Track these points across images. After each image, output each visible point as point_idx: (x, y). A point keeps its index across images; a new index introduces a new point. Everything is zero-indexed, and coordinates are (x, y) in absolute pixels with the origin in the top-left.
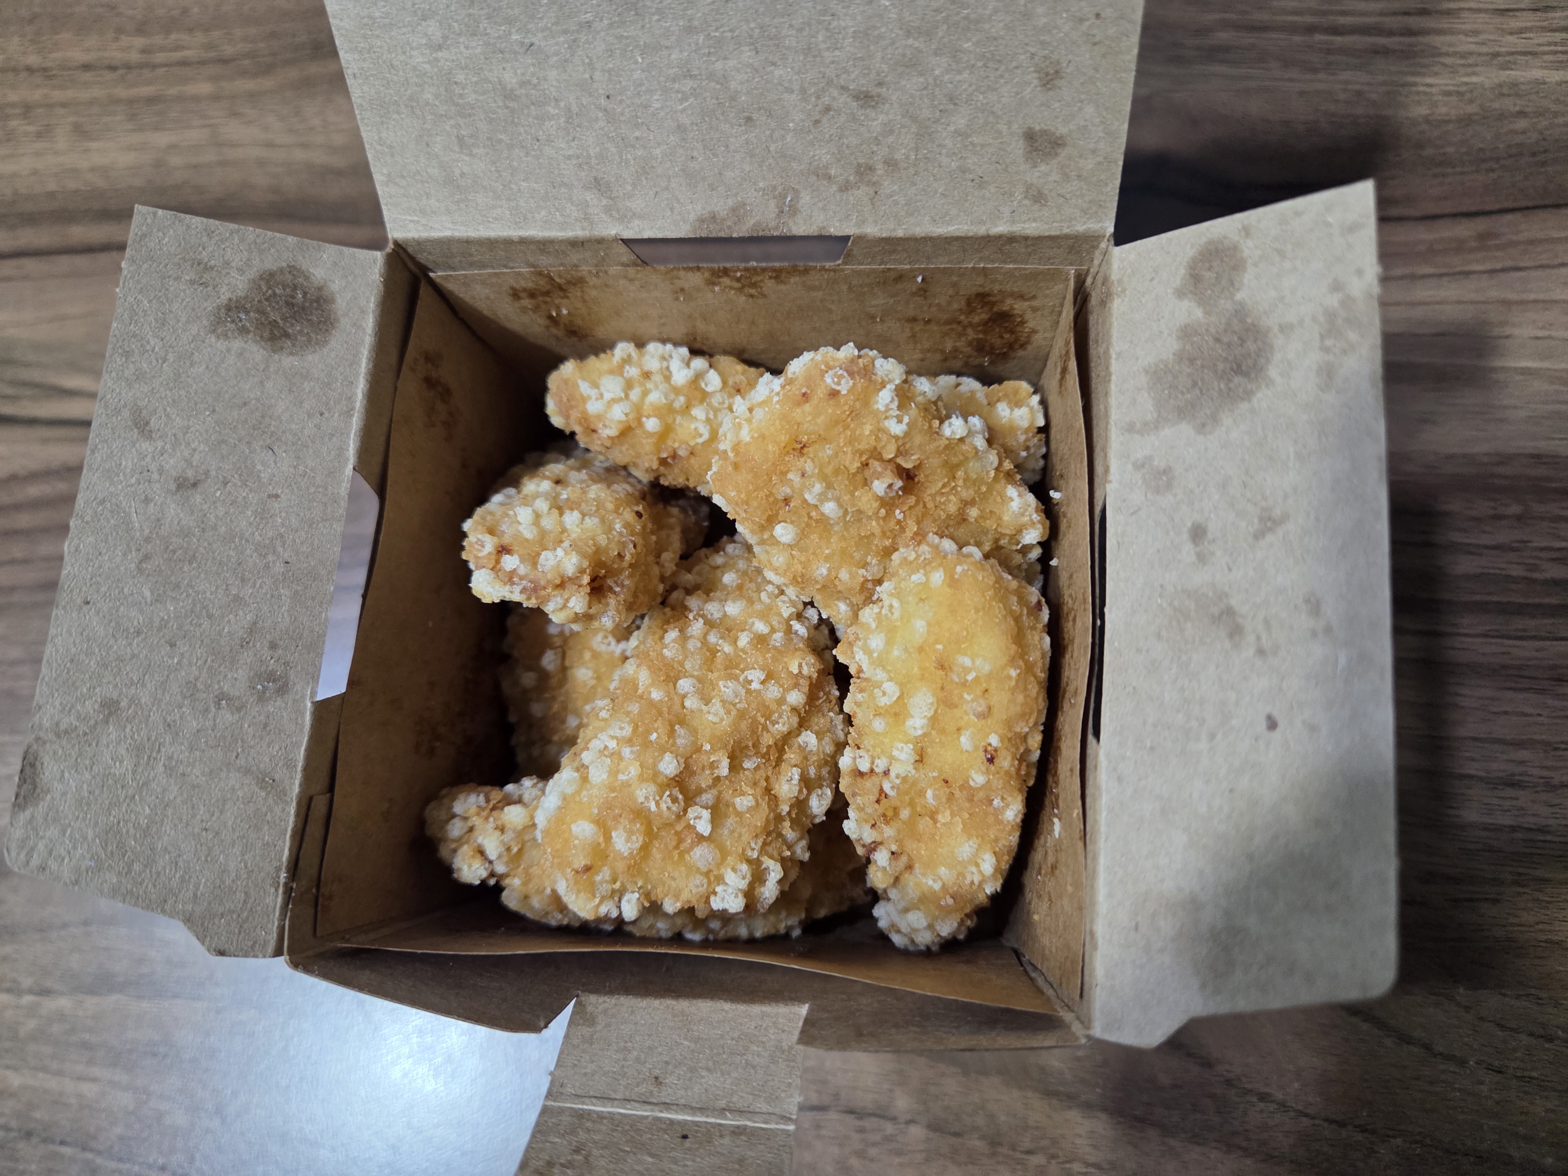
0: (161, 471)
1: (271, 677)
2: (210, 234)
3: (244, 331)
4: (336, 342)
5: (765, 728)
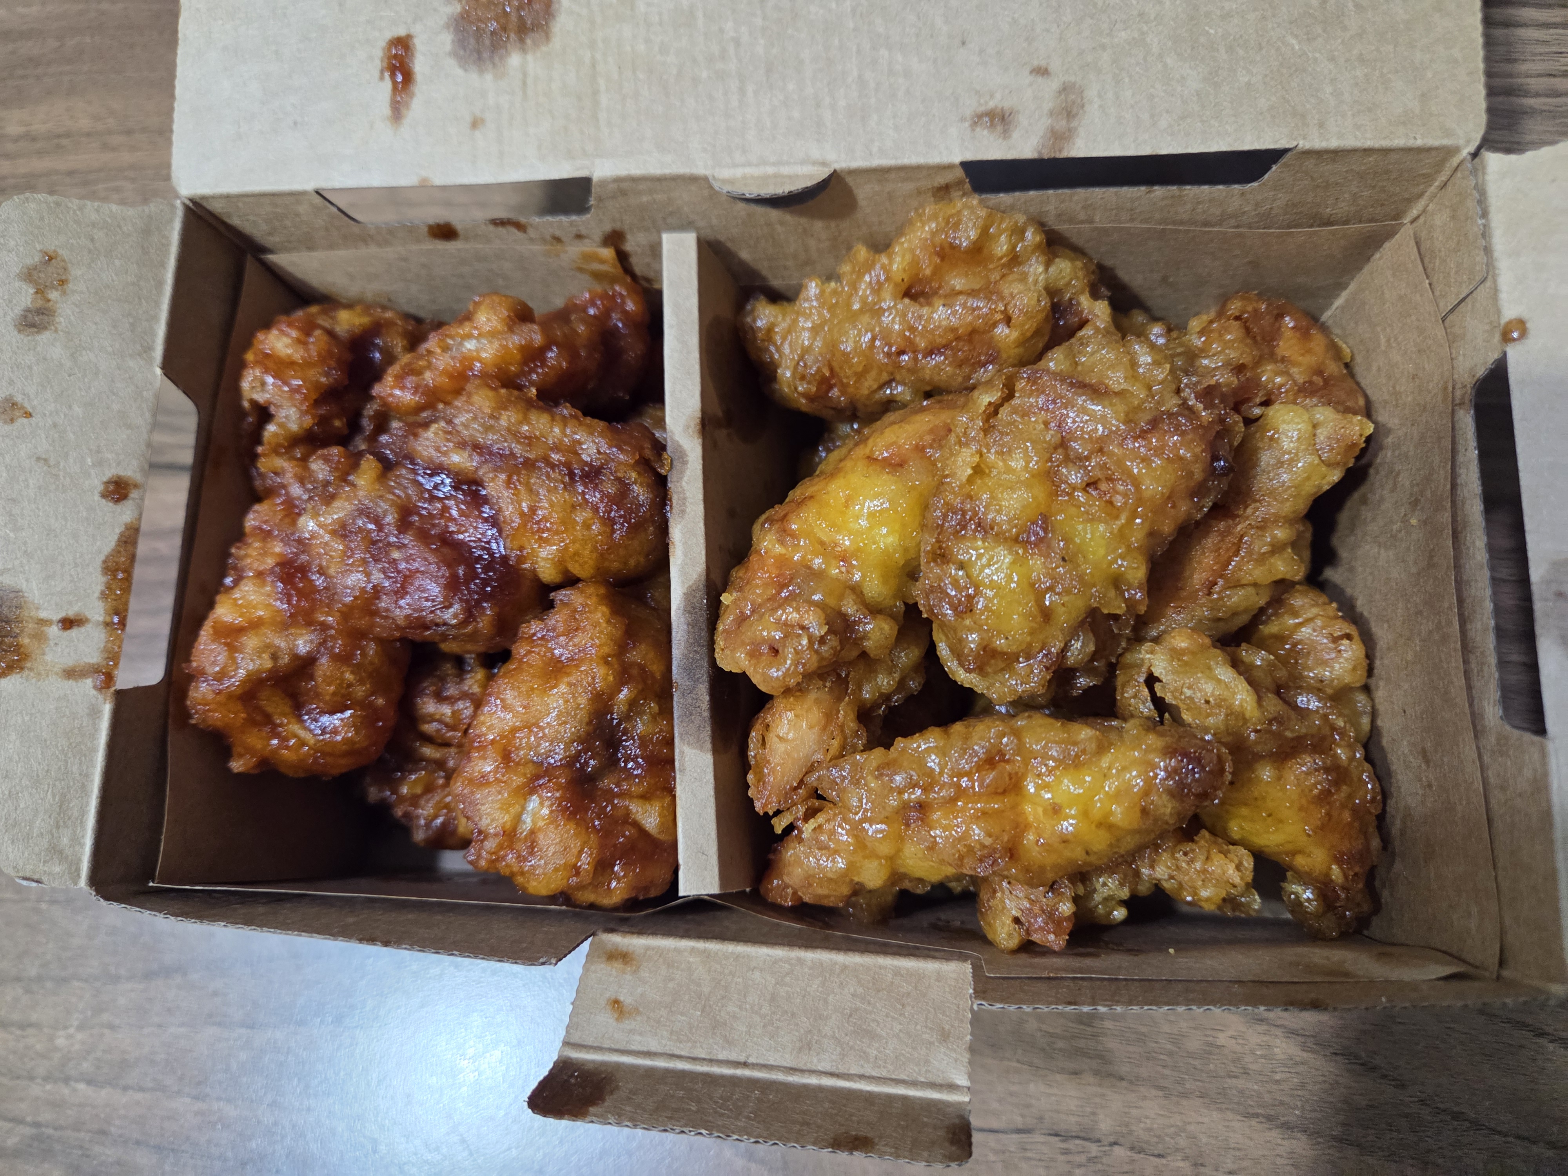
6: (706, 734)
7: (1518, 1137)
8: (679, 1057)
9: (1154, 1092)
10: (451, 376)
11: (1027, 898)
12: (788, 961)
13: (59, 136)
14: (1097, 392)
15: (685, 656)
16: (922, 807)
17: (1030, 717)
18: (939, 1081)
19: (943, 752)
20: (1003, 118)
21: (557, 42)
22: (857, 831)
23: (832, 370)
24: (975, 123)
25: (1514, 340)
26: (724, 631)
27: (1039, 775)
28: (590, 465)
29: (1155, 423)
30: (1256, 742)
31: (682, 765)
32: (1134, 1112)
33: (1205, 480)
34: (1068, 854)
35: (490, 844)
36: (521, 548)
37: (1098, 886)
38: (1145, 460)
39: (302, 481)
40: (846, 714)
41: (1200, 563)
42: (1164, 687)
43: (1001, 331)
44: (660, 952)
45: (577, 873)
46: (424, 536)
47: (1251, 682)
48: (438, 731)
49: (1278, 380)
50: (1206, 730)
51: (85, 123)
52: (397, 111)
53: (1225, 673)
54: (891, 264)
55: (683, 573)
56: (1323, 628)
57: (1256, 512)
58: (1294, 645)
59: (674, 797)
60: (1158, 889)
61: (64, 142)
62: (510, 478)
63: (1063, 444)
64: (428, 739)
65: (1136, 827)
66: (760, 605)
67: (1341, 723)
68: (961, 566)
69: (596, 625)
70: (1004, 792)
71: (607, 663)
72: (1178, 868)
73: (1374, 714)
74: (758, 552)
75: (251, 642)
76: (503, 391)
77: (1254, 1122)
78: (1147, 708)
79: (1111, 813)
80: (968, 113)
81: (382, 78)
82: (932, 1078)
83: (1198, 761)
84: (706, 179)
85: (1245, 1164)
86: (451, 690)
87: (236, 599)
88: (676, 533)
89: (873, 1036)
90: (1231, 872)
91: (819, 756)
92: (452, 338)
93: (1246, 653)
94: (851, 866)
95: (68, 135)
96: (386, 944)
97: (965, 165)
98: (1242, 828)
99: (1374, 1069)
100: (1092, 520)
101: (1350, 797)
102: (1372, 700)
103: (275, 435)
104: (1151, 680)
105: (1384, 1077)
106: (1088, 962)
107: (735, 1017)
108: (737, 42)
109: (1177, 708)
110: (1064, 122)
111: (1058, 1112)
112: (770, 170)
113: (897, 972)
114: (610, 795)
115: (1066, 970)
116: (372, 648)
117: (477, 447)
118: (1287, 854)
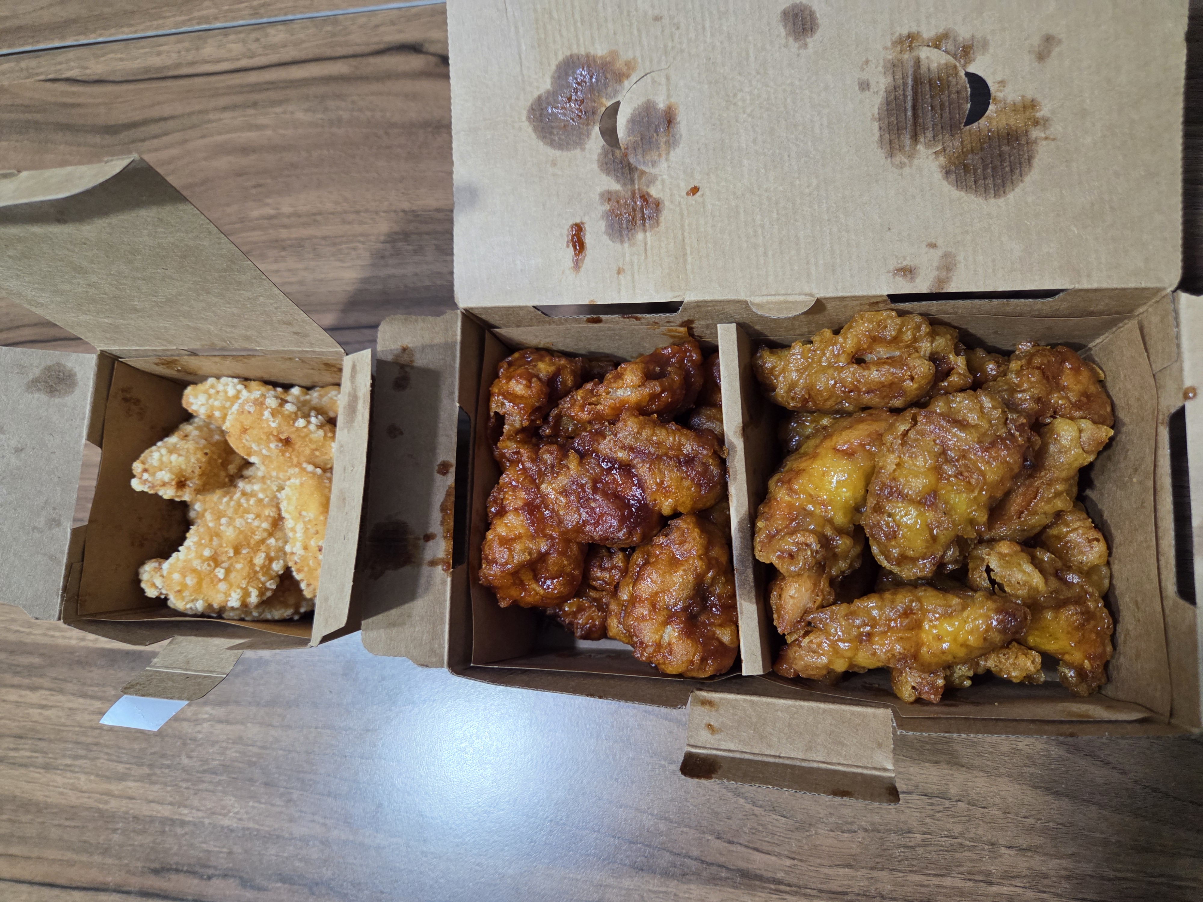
0: (8, 446)
1: (54, 520)
2: (24, 354)
3: (39, 390)
4: (77, 392)
5: (251, 537)
6: (753, 594)
7: (1191, 802)
8: (746, 753)
9: (982, 774)
10: (613, 409)
11: (920, 676)
12: (795, 706)
13: (314, 214)
14: (962, 424)
15: (740, 555)
16: (869, 635)
17: (925, 590)
18: (878, 767)
19: (880, 609)
20: (911, 271)
21: (662, 226)
22: (833, 645)
23: (809, 395)
24: (895, 274)
25: (1190, 398)
26: (760, 542)
27: (931, 621)
28: (688, 456)
29: (993, 444)
30: (1044, 601)
31: (741, 610)
32: (970, 784)
33: (1020, 471)
34: (944, 658)
35: (650, 650)
36: (655, 500)
37: (957, 671)
38: (988, 463)
39: (533, 461)
40: (824, 584)
41: (1015, 502)
42: (995, 574)
43: (908, 384)
44: (729, 701)
45: (693, 665)
46: (605, 495)
47: (1041, 571)
48: (601, 585)
49: (1060, 402)
50: (1018, 597)
51: (329, 206)
52: (577, 266)
53: (1028, 568)
54: (845, 342)
55: (737, 511)
56: (1083, 534)
57: (1046, 475)
58: (1067, 543)
59: (737, 626)
60: (989, 672)
61: (318, 218)
62: (650, 466)
63: (944, 453)
64: (595, 588)
65: (980, 646)
66: (781, 530)
67: (1091, 590)
68: (890, 515)
69: (694, 539)
70: (912, 629)
71: (701, 559)
72: (1000, 662)
73: (1111, 577)
74: (776, 499)
75: (518, 547)
76: (641, 418)
77: (1038, 791)
78: (986, 583)
79: (968, 640)
80: (891, 268)
81: (568, 246)
82: (875, 766)
83: (1014, 616)
84: (746, 302)
85: (1033, 813)
86: (607, 565)
87: (506, 524)
88: (733, 490)
89: (843, 744)
90: (1029, 664)
91: (810, 605)
92: (612, 388)
93: (1039, 553)
94: (830, 662)
95: (320, 214)
96: (600, 697)
97: (888, 296)
98: (1034, 640)
99: (1108, 763)
100: (960, 492)
101: (1095, 626)
102: (1110, 569)
103: (509, 430)
104: (988, 570)
105: (1114, 768)
106: (953, 709)
107: (771, 734)
108: (762, 227)
109: (1002, 584)
110: (945, 273)
111: (926, 783)
112: (782, 298)
113: (852, 713)
114: (705, 625)
115: (942, 713)
116: (575, 548)
117: (631, 449)
118: (1060, 654)
